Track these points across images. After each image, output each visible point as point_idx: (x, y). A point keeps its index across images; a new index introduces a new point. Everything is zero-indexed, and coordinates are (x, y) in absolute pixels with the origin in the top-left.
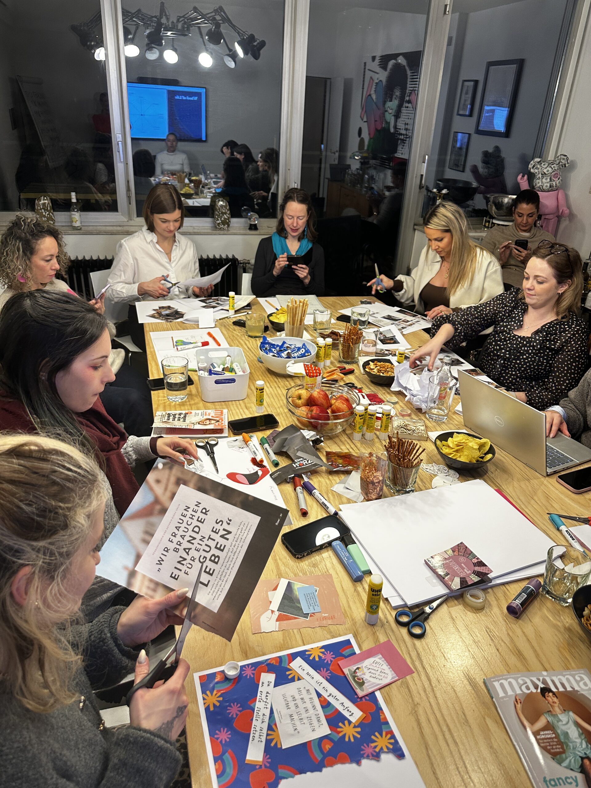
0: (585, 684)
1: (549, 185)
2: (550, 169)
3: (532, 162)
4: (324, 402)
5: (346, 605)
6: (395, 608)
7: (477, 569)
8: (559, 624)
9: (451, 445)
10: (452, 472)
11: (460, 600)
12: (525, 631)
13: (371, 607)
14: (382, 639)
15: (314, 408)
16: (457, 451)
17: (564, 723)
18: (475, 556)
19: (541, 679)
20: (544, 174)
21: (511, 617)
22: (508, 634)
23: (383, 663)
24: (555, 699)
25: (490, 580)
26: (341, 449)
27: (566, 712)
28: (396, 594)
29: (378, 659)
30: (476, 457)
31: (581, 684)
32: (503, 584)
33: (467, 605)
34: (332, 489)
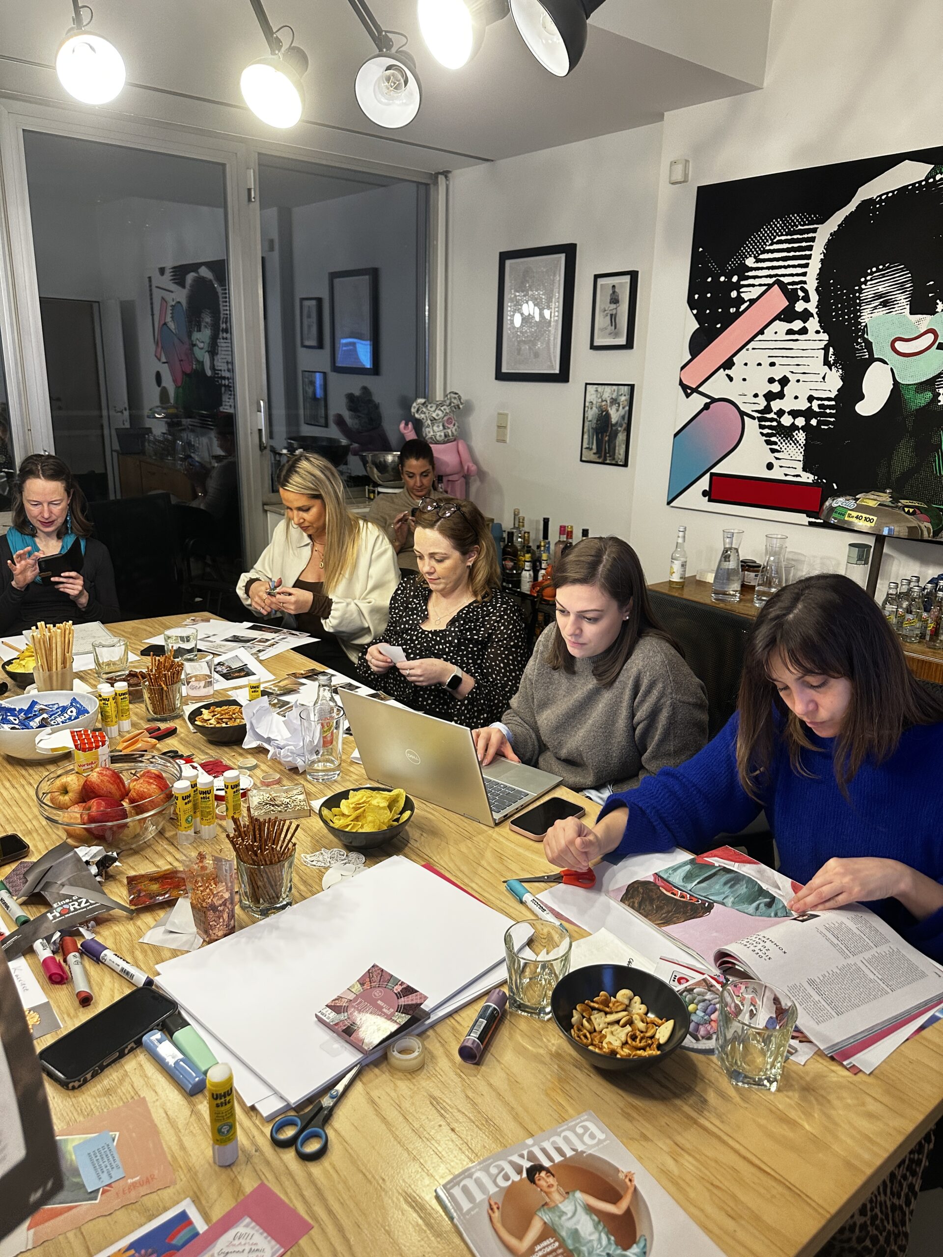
0: (592, 1136)
1: (443, 434)
2: (440, 413)
3: (414, 405)
4: (113, 788)
5: (175, 1148)
6: (270, 1119)
7: (403, 1001)
8: (541, 1051)
9: (346, 812)
10: (353, 855)
11: (384, 1066)
12: (492, 1081)
13: (219, 1131)
14: (249, 1185)
15: (93, 803)
16: (357, 819)
17: (569, 1215)
18: (397, 982)
19: (525, 1153)
20: (433, 420)
21: (469, 1066)
22: (467, 1097)
23: (251, 1232)
24: (551, 1180)
25: (427, 1015)
26: (158, 866)
27: (571, 1195)
28: (268, 1092)
29: (243, 1227)
30: (386, 821)
31: (586, 1138)
32: (450, 1015)
33: (394, 1070)
34: (141, 941)
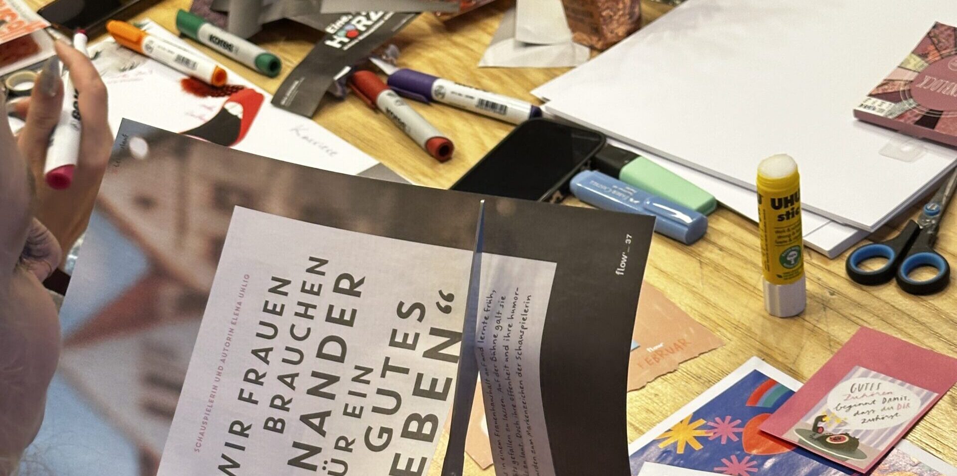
5: (699, 306)
6: (836, 254)
14: (843, 333)
23: (876, 381)
28: (819, 222)
29: (859, 377)
34: (481, 64)
